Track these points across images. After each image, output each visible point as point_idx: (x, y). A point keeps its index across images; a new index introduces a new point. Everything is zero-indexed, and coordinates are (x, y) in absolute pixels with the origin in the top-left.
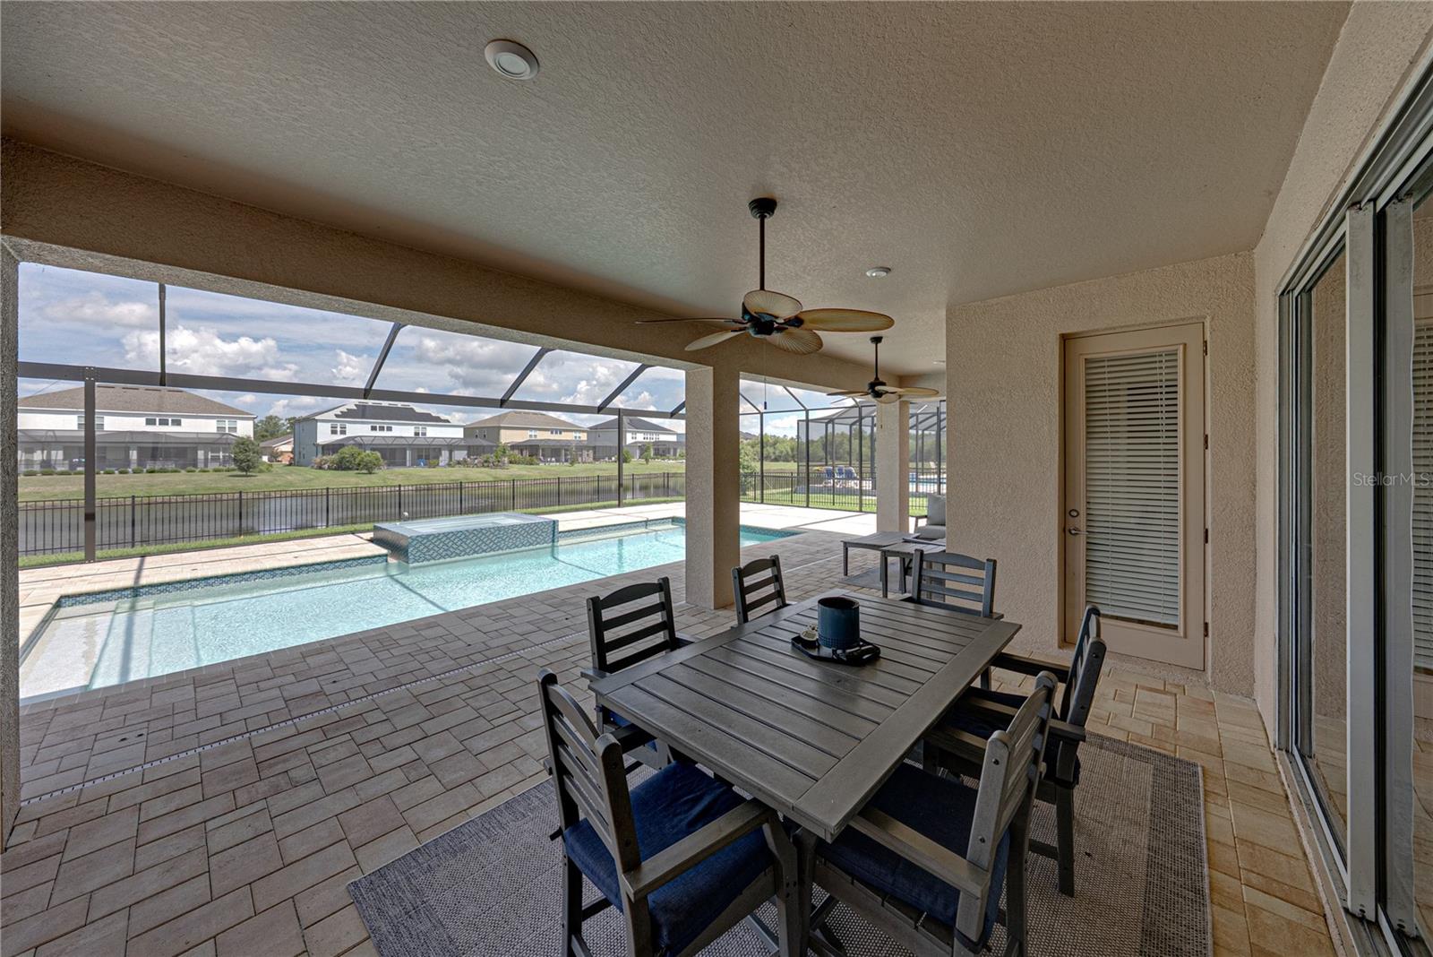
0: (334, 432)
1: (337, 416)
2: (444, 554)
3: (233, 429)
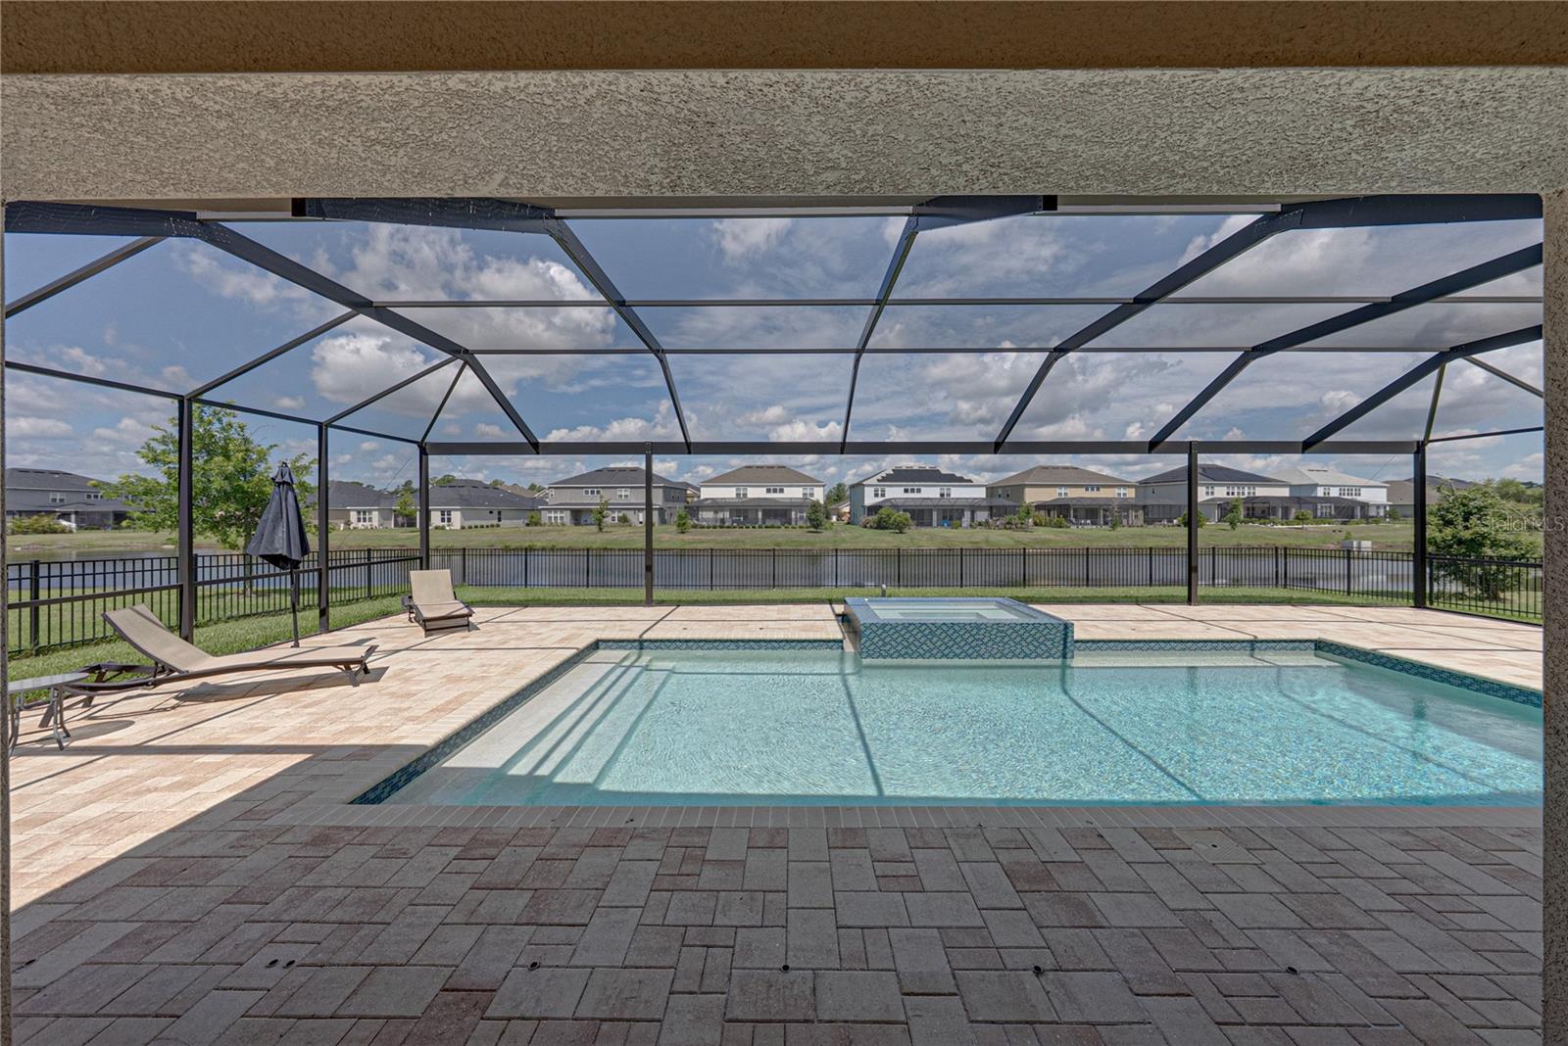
0: (876, 495)
1: (879, 480)
2: (903, 652)
3: (812, 495)
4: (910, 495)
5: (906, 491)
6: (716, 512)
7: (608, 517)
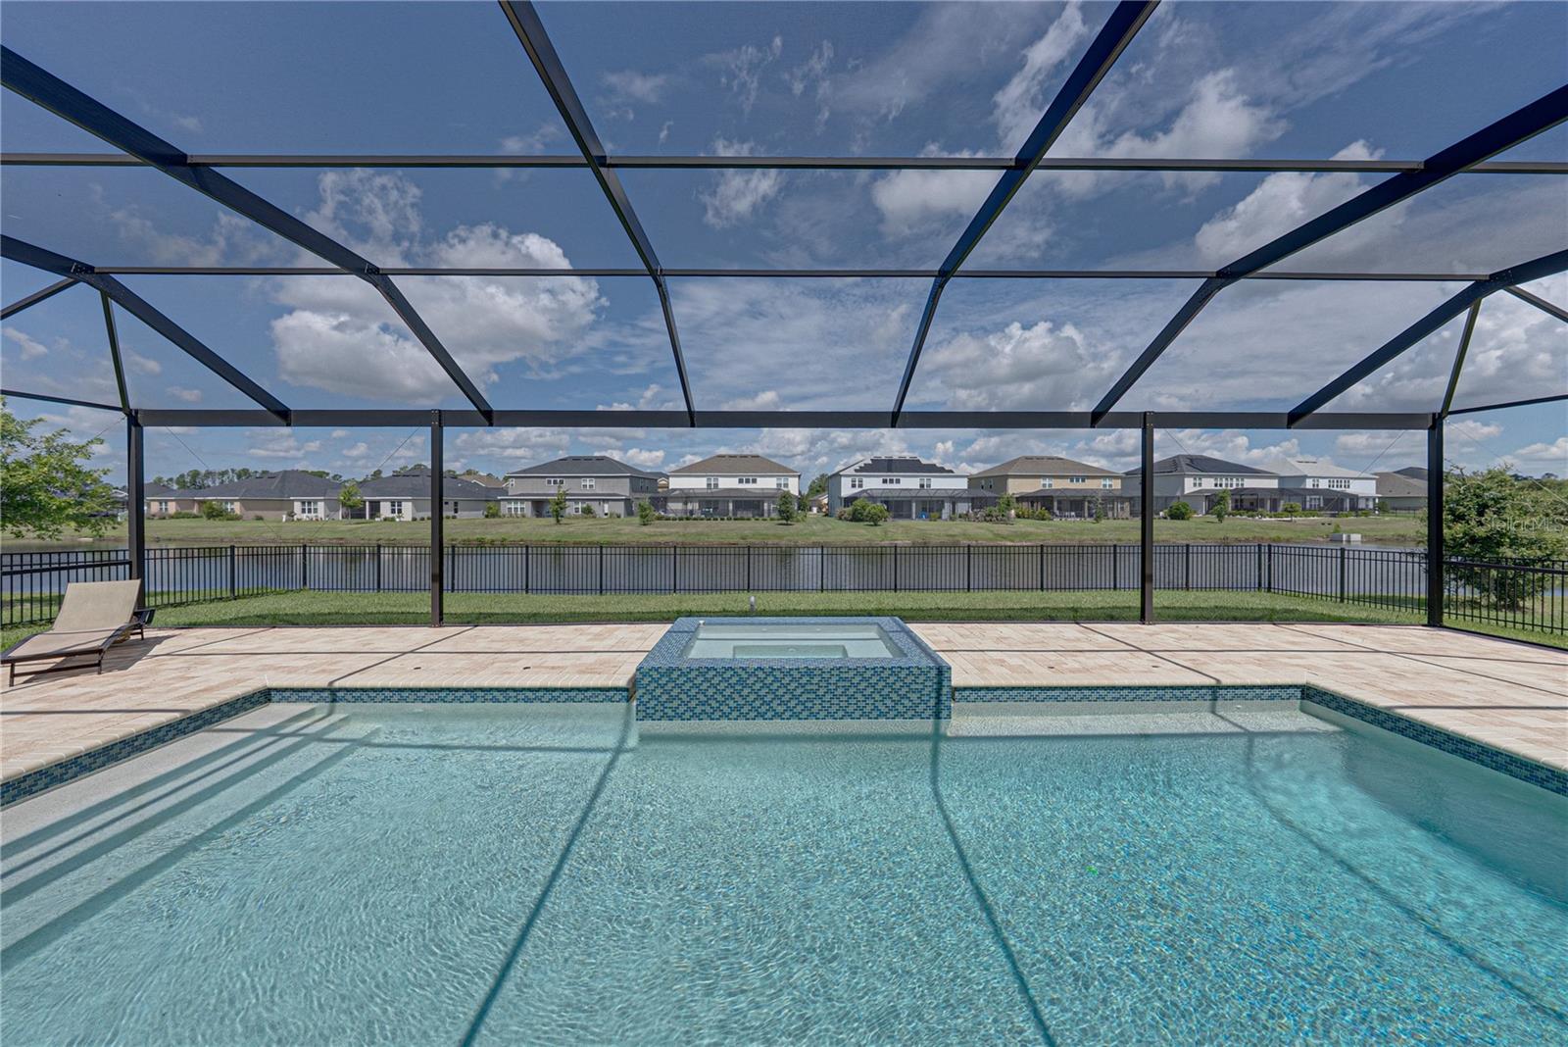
1: (856, 471)
3: (786, 485)
4: (888, 486)
5: (885, 481)
6: (686, 503)
7: (571, 509)
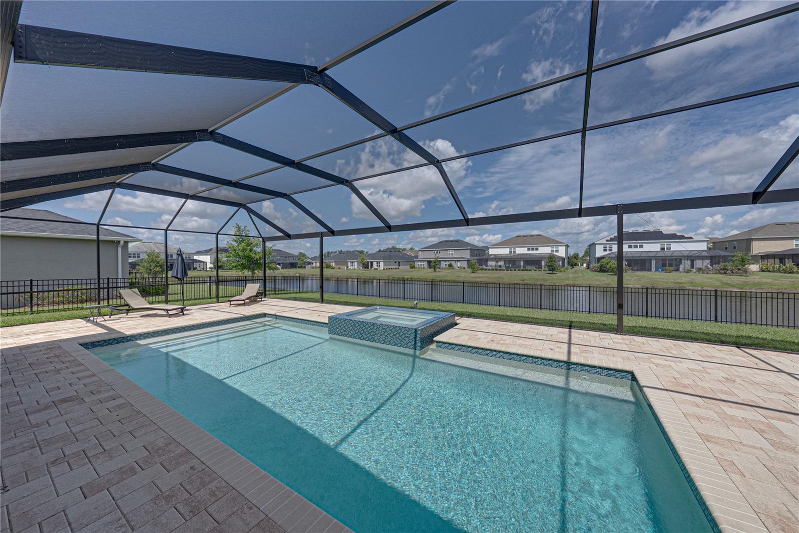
0: (605, 250)
1: (607, 241)
2: (343, 333)
4: (633, 250)
5: (630, 247)
6: (497, 262)
7: (443, 264)
